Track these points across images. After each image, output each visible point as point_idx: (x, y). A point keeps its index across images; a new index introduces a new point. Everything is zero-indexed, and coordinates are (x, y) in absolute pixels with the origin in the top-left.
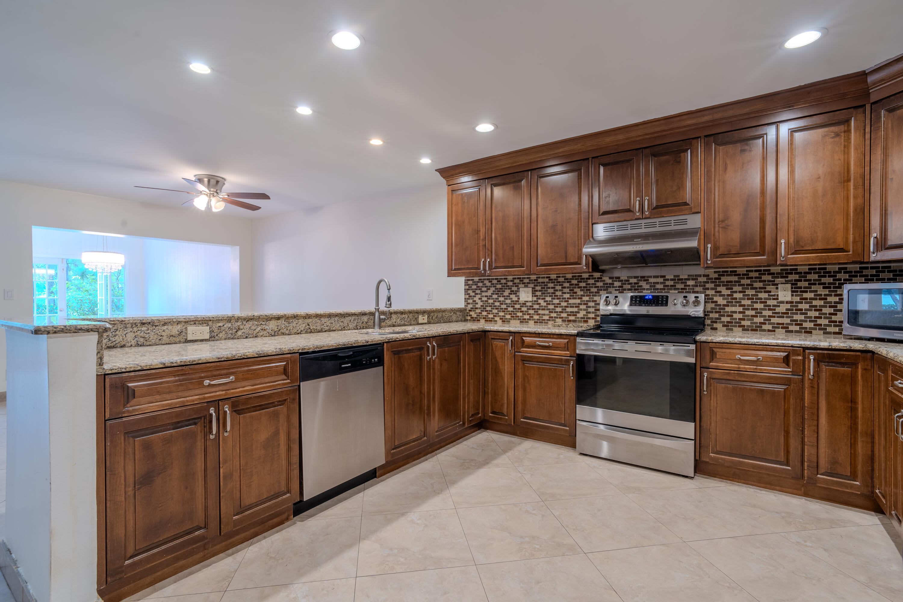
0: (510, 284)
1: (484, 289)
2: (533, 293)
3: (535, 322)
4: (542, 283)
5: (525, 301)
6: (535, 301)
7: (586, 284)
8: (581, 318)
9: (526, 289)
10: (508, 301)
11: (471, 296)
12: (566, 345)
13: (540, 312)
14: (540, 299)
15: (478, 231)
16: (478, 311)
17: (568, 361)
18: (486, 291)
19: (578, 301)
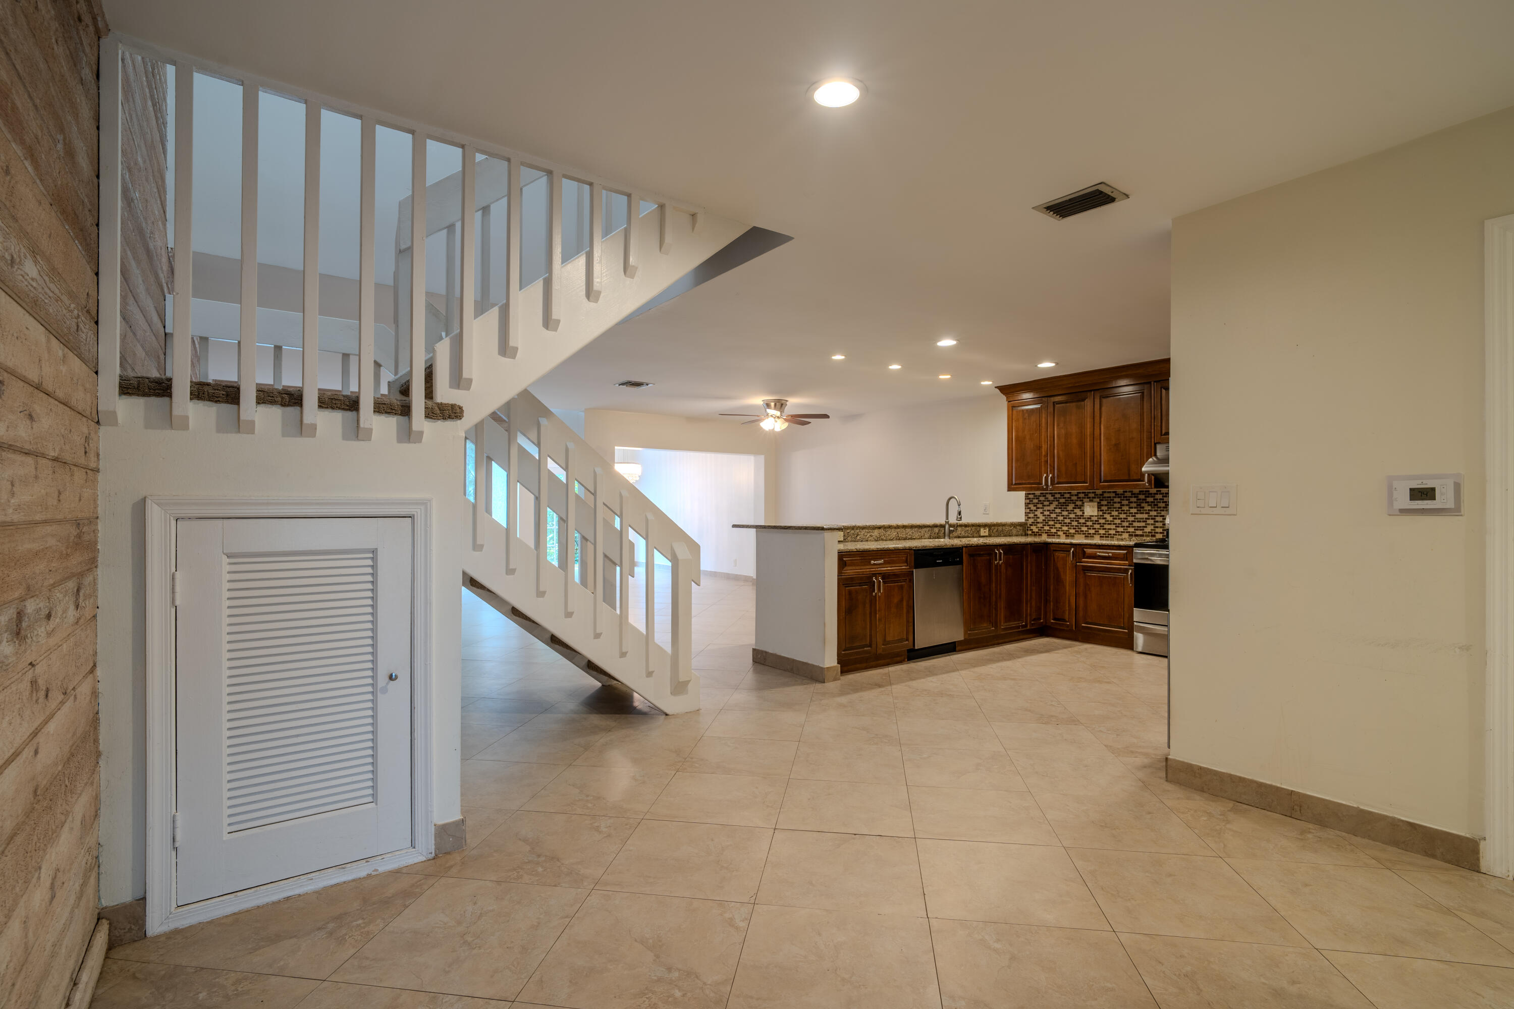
0: (1074, 498)
1: (1046, 503)
2: (1098, 508)
3: (1101, 537)
4: (1108, 497)
5: (1090, 516)
6: (1101, 516)
7: (1154, 499)
8: (1149, 532)
9: (1091, 504)
10: (1072, 516)
11: (1032, 510)
12: (1125, 556)
13: (1106, 526)
14: (1105, 513)
15: (1040, 448)
16: (1040, 525)
17: (1126, 571)
18: (1049, 506)
19: (1146, 516)
